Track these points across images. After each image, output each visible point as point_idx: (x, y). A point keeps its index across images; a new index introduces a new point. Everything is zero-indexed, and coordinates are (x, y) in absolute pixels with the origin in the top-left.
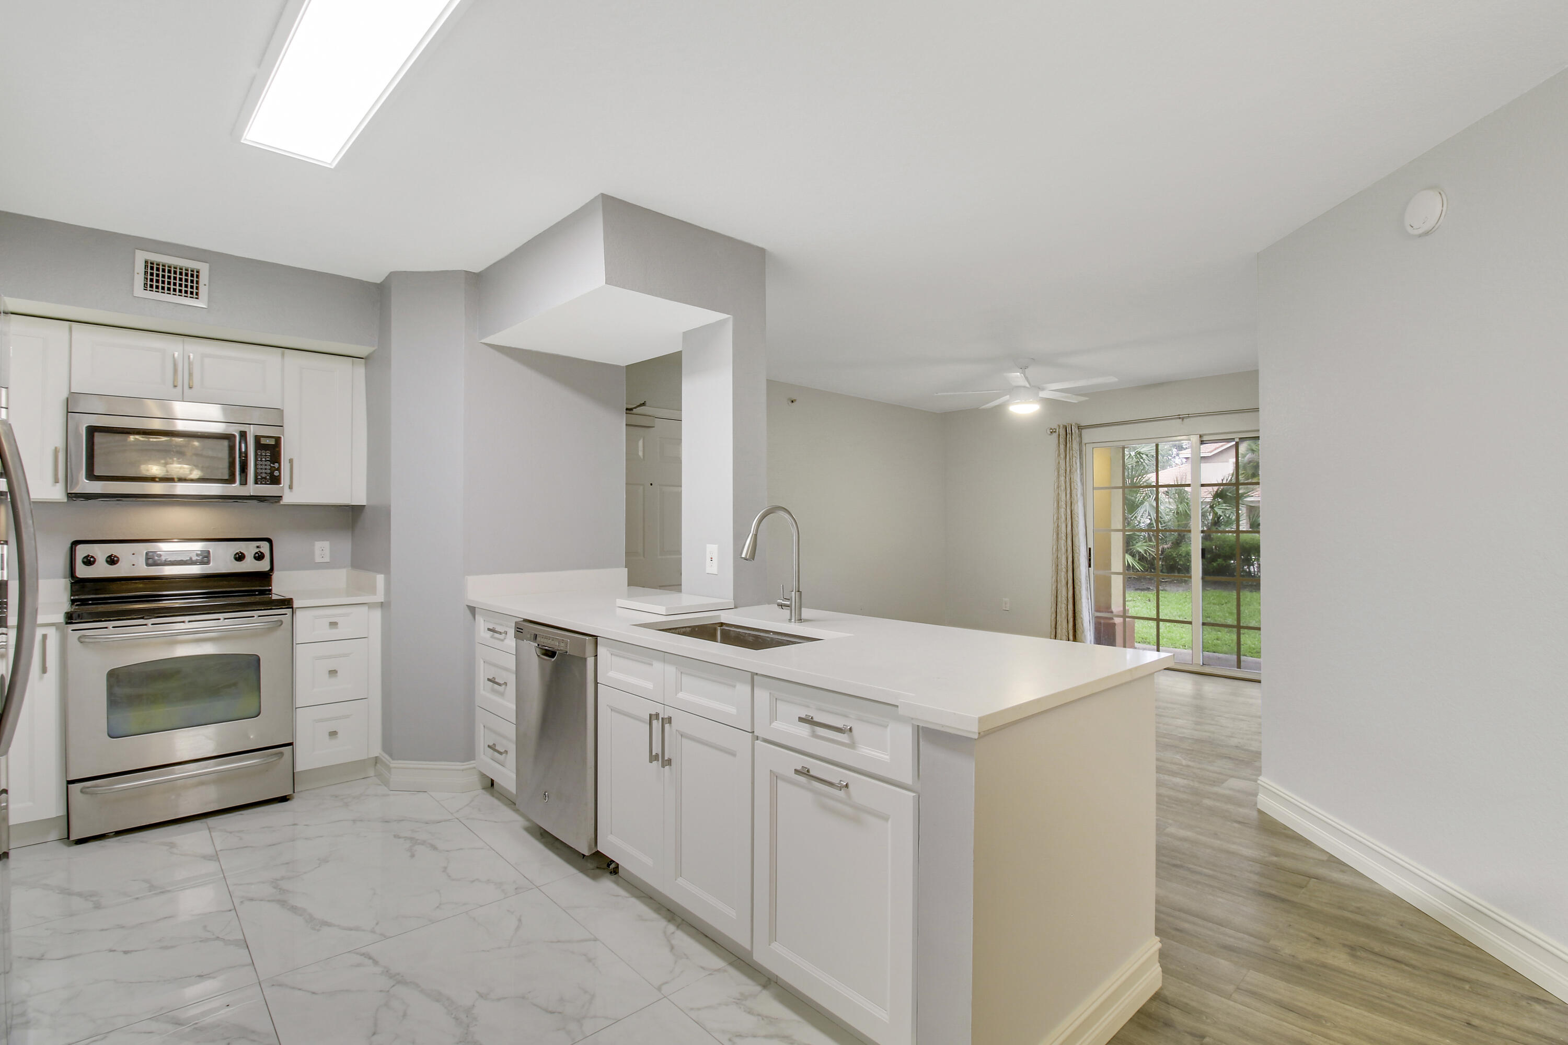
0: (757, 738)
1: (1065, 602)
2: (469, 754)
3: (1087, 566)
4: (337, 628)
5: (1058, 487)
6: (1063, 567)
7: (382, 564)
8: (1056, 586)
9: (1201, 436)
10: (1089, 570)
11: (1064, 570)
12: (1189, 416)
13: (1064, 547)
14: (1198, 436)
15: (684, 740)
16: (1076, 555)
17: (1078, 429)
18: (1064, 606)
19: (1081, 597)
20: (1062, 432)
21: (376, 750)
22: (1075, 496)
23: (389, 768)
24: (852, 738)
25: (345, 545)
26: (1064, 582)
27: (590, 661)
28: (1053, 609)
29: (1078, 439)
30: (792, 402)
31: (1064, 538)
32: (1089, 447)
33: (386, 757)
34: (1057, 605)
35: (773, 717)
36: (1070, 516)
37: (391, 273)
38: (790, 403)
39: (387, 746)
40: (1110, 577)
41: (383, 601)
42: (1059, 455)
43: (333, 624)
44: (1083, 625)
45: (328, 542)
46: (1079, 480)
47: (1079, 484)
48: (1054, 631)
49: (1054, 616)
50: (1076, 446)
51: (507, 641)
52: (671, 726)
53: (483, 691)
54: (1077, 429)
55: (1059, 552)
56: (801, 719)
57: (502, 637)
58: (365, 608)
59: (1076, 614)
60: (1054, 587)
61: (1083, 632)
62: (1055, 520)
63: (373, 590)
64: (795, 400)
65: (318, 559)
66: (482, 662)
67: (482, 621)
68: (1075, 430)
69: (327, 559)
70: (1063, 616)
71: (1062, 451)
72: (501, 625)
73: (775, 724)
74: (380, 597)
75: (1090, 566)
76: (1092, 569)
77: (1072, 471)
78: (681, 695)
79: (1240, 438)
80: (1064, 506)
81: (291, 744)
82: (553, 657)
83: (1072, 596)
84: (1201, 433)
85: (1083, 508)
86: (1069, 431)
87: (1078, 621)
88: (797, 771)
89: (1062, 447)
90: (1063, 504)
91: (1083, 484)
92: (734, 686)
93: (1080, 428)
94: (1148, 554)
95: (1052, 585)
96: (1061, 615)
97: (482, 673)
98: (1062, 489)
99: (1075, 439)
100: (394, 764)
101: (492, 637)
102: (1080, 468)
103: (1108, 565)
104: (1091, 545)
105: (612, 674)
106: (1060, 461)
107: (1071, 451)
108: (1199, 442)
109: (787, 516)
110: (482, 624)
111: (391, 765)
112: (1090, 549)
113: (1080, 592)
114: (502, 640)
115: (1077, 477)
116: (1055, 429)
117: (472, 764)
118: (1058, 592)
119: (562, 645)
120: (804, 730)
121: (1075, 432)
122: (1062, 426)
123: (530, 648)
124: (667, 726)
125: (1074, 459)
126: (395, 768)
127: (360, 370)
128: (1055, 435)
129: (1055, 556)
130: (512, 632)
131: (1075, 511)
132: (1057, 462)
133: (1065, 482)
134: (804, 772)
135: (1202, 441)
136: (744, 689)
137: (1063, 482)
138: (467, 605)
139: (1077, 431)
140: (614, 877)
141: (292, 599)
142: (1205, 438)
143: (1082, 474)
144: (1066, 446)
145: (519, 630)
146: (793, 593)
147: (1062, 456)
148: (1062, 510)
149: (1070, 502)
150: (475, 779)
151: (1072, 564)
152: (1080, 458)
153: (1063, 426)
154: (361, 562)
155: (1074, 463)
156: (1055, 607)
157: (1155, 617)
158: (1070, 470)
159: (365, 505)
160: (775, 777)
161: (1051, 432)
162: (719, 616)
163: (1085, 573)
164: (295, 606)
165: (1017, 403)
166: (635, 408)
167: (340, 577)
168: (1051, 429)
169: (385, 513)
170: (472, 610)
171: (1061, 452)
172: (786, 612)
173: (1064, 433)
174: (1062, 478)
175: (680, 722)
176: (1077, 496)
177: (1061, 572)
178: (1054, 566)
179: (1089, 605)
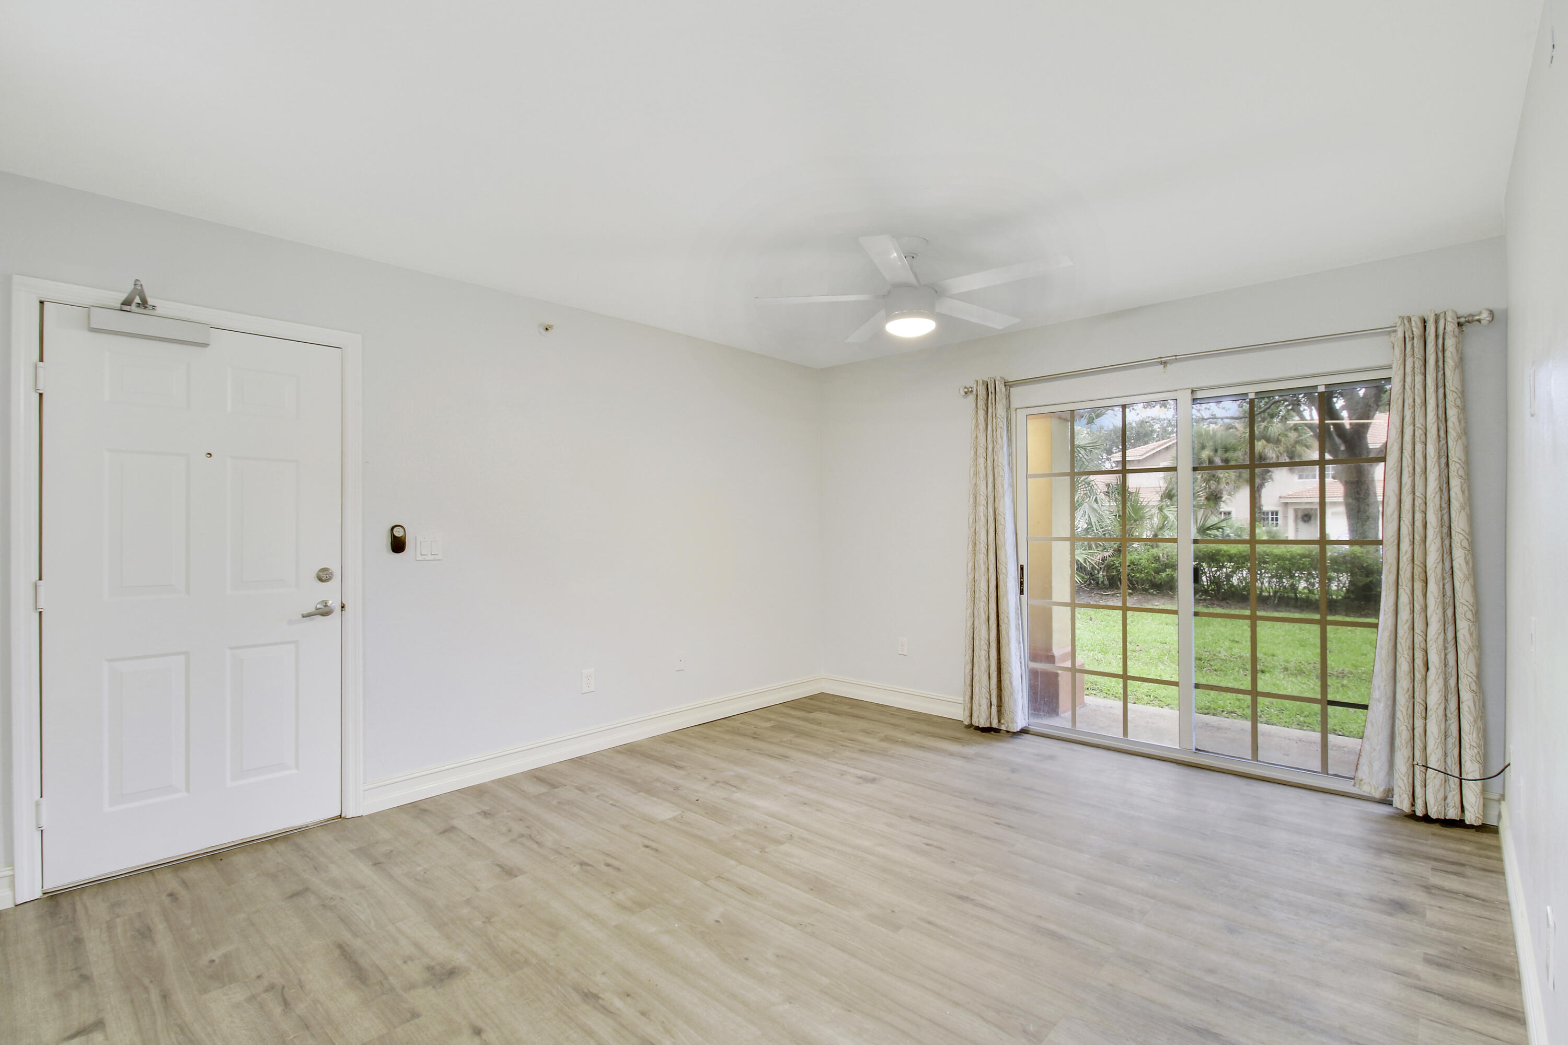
1: (986, 647)
3: (1018, 591)
5: (976, 474)
6: (982, 594)
8: (972, 622)
9: (1193, 392)
10: (1020, 598)
11: (984, 599)
12: (1176, 359)
13: (984, 564)
14: (1190, 391)
16: (1001, 578)
17: (1005, 385)
18: (983, 653)
19: (1009, 641)
20: (982, 391)
22: (1001, 488)
26: (983, 617)
28: (968, 658)
29: (1004, 401)
30: (547, 329)
31: (984, 550)
32: (1022, 414)
34: (973, 650)
36: (993, 517)
38: (543, 331)
40: (1051, 609)
42: (977, 426)
44: (1011, 683)
46: (1006, 463)
47: (1006, 469)
48: (970, 691)
49: (969, 666)
50: (1001, 411)
54: (1003, 387)
55: (977, 572)
59: (1002, 666)
60: (969, 624)
61: (1012, 694)
62: (970, 524)
64: (551, 327)
68: (1001, 388)
70: (983, 668)
71: (981, 419)
75: (1022, 592)
76: (1024, 597)
77: (996, 449)
79: (1257, 393)
80: (984, 502)
83: (995, 638)
84: (1194, 386)
85: (1012, 506)
86: (991, 389)
87: (1005, 677)
89: (981, 413)
90: (982, 500)
91: (1011, 469)
93: (1008, 385)
94: (1088, 564)
95: (966, 621)
96: (979, 667)
98: (981, 476)
99: (1000, 400)
102: (1008, 446)
103: (1047, 591)
104: (1023, 561)
106: (979, 435)
107: (994, 419)
108: (1189, 401)
112: (1022, 569)
113: (1008, 634)
115: (1003, 459)
116: (972, 388)
118: (975, 632)
121: (1001, 391)
122: (981, 382)
125: (999, 431)
128: (972, 397)
129: (971, 577)
131: (1000, 510)
132: (974, 436)
133: (986, 467)
135: (1193, 399)
137: (982, 466)
139: (1004, 389)
142: (1199, 395)
143: (1010, 455)
144: (987, 412)
147: (982, 426)
148: (982, 509)
149: (992, 497)
151: (995, 589)
152: (1008, 430)
153: (984, 382)
155: (998, 436)
156: (971, 654)
157: (1121, 673)
158: (993, 448)
161: (966, 393)
163: (1014, 604)
165: (898, 321)
168: (966, 387)
171: (979, 420)
173: (985, 392)
174: (981, 461)
176: (1003, 487)
177: (980, 601)
178: (969, 593)
179: (1021, 652)
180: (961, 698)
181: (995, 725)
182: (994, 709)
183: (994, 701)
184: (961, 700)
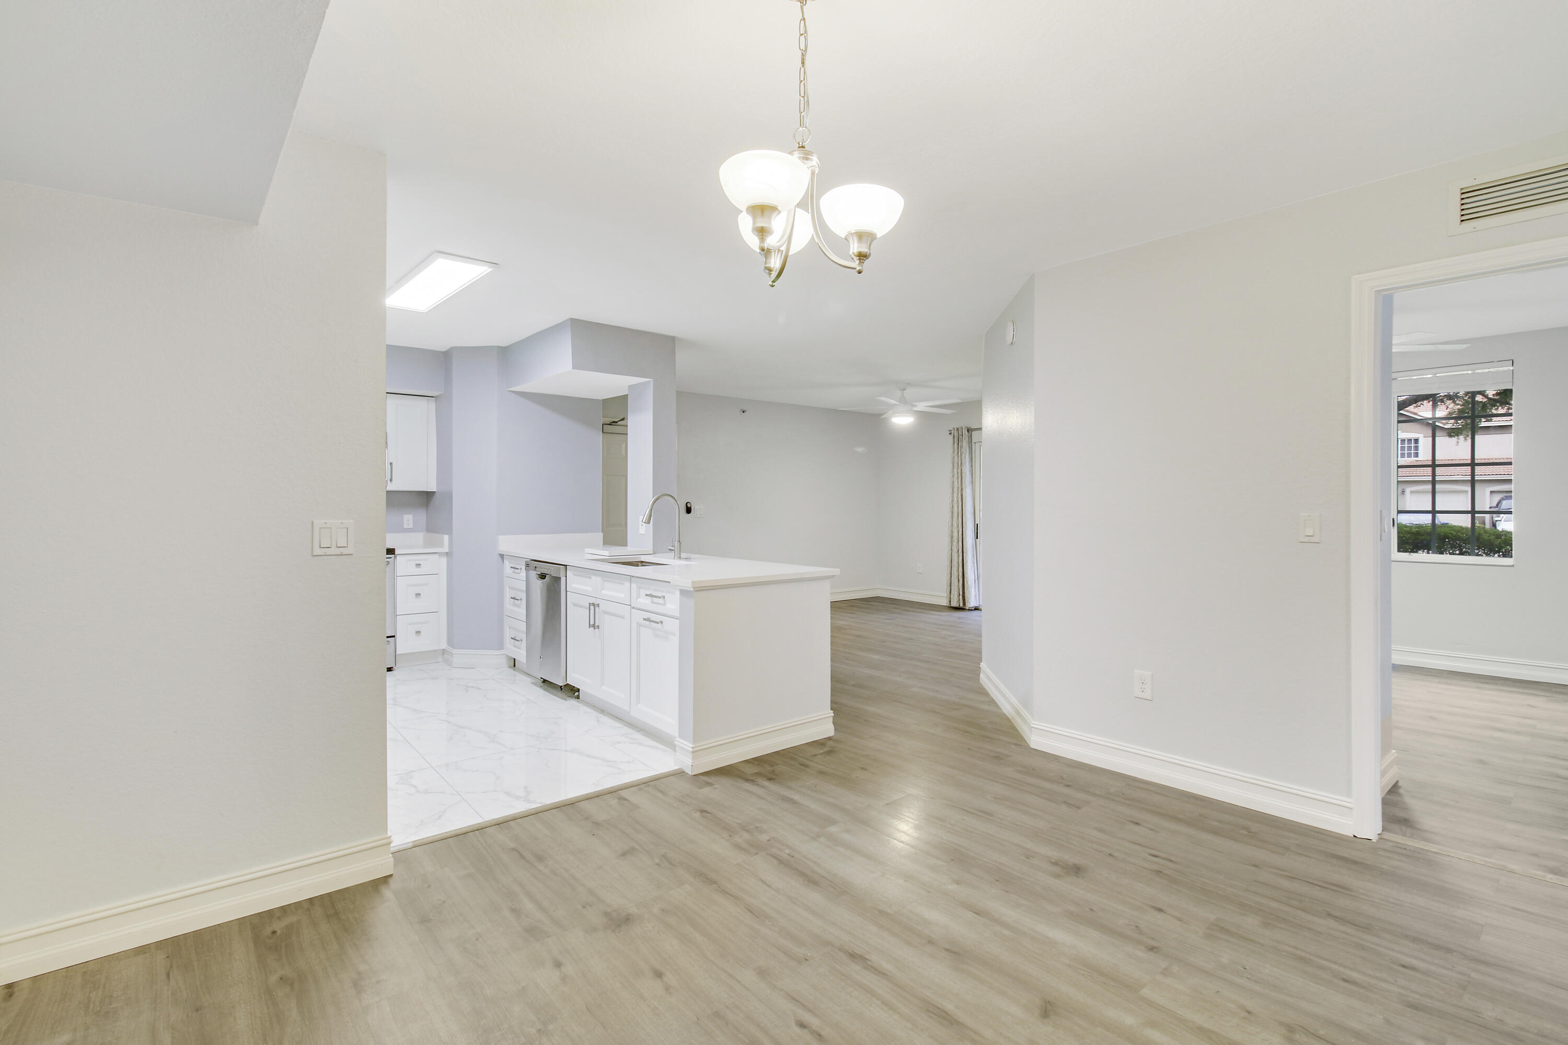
0: (634, 608)
1: (957, 566)
2: (501, 646)
3: (974, 537)
4: (420, 568)
5: (953, 477)
6: (956, 538)
7: (448, 529)
10: (976, 542)
11: (957, 541)
13: (957, 523)
15: (605, 615)
16: (965, 529)
17: (968, 431)
18: (956, 569)
19: (967, 562)
20: (956, 434)
21: (444, 645)
22: (964, 484)
23: (452, 655)
24: (665, 601)
25: (422, 516)
26: (956, 550)
27: (563, 579)
29: (967, 439)
30: (743, 412)
31: (957, 516)
32: (978, 445)
33: (449, 649)
34: (951, 568)
35: (638, 596)
36: (960, 499)
37: (452, 348)
39: (450, 642)
41: (447, 551)
42: (954, 452)
43: (418, 565)
44: (968, 583)
45: (412, 515)
46: (968, 471)
47: (968, 474)
48: (949, 589)
49: (949, 576)
50: (966, 445)
51: (521, 574)
52: (599, 609)
53: (508, 604)
55: (953, 527)
56: (646, 595)
57: (519, 570)
58: (436, 556)
59: (964, 575)
60: (950, 554)
61: (969, 588)
62: (950, 502)
63: (442, 546)
64: (745, 411)
65: (406, 526)
66: (508, 588)
67: (507, 562)
68: (965, 432)
69: (411, 526)
70: (956, 576)
71: (956, 448)
72: (518, 564)
73: (639, 600)
74: (446, 549)
75: (977, 538)
76: (978, 540)
78: (603, 592)
80: (957, 491)
81: (394, 636)
82: (544, 579)
83: (962, 561)
85: (971, 493)
86: (961, 433)
87: (965, 580)
88: (644, 619)
89: (956, 445)
90: (956, 489)
91: (972, 474)
92: (624, 584)
95: (948, 553)
96: (954, 576)
97: (508, 594)
98: (956, 478)
99: (965, 439)
100: (454, 651)
101: (514, 572)
102: (970, 462)
104: (978, 522)
105: (574, 585)
106: (955, 456)
107: (962, 448)
109: (671, 499)
110: (507, 564)
111: (453, 652)
112: (977, 526)
114: (519, 573)
115: (966, 469)
116: (952, 431)
117: (502, 652)
118: (952, 558)
119: (549, 571)
120: (648, 600)
121: (965, 433)
122: (955, 429)
123: (533, 574)
124: (597, 608)
125: (964, 454)
126: (455, 654)
127: (432, 405)
128: (951, 437)
129: (950, 530)
130: (524, 567)
131: (964, 495)
132: (952, 456)
133: (958, 473)
134: (648, 620)
136: (627, 584)
137: (956, 473)
138: (499, 554)
140: (577, 700)
141: (394, 549)
143: (971, 467)
144: (959, 444)
145: (527, 565)
146: (676, 542)
147: (956, 453)
148: (955, 494)
149: (960, 488)
150: (504, 661)
151: (961, 536)
152: (969, 454)
153: (957, 429)
154: (431, 528)
155: (964, 457)
156: (950, 570)
158: (961, 463)
159: (435, 492)
160: (639, 625)
161: (949, 434)
162: (640, 557)
163: (971, 545)
164: (396, 553)
165: (897, 416)
166: (619, 421)
167: (419, 537)
168: (949, 431)
169: (449, 496)
170: (502, 556)
172: (672, 554)
174: (956, 469)
175: (604, 606)
176: (966, 483)
177: (954, 542)
178: (949, 537)
179: (975, 568)
180: (945, 594)
181: (961, 605)
182: (961, 597)
183: (961, 593)
184: (945, 595)
